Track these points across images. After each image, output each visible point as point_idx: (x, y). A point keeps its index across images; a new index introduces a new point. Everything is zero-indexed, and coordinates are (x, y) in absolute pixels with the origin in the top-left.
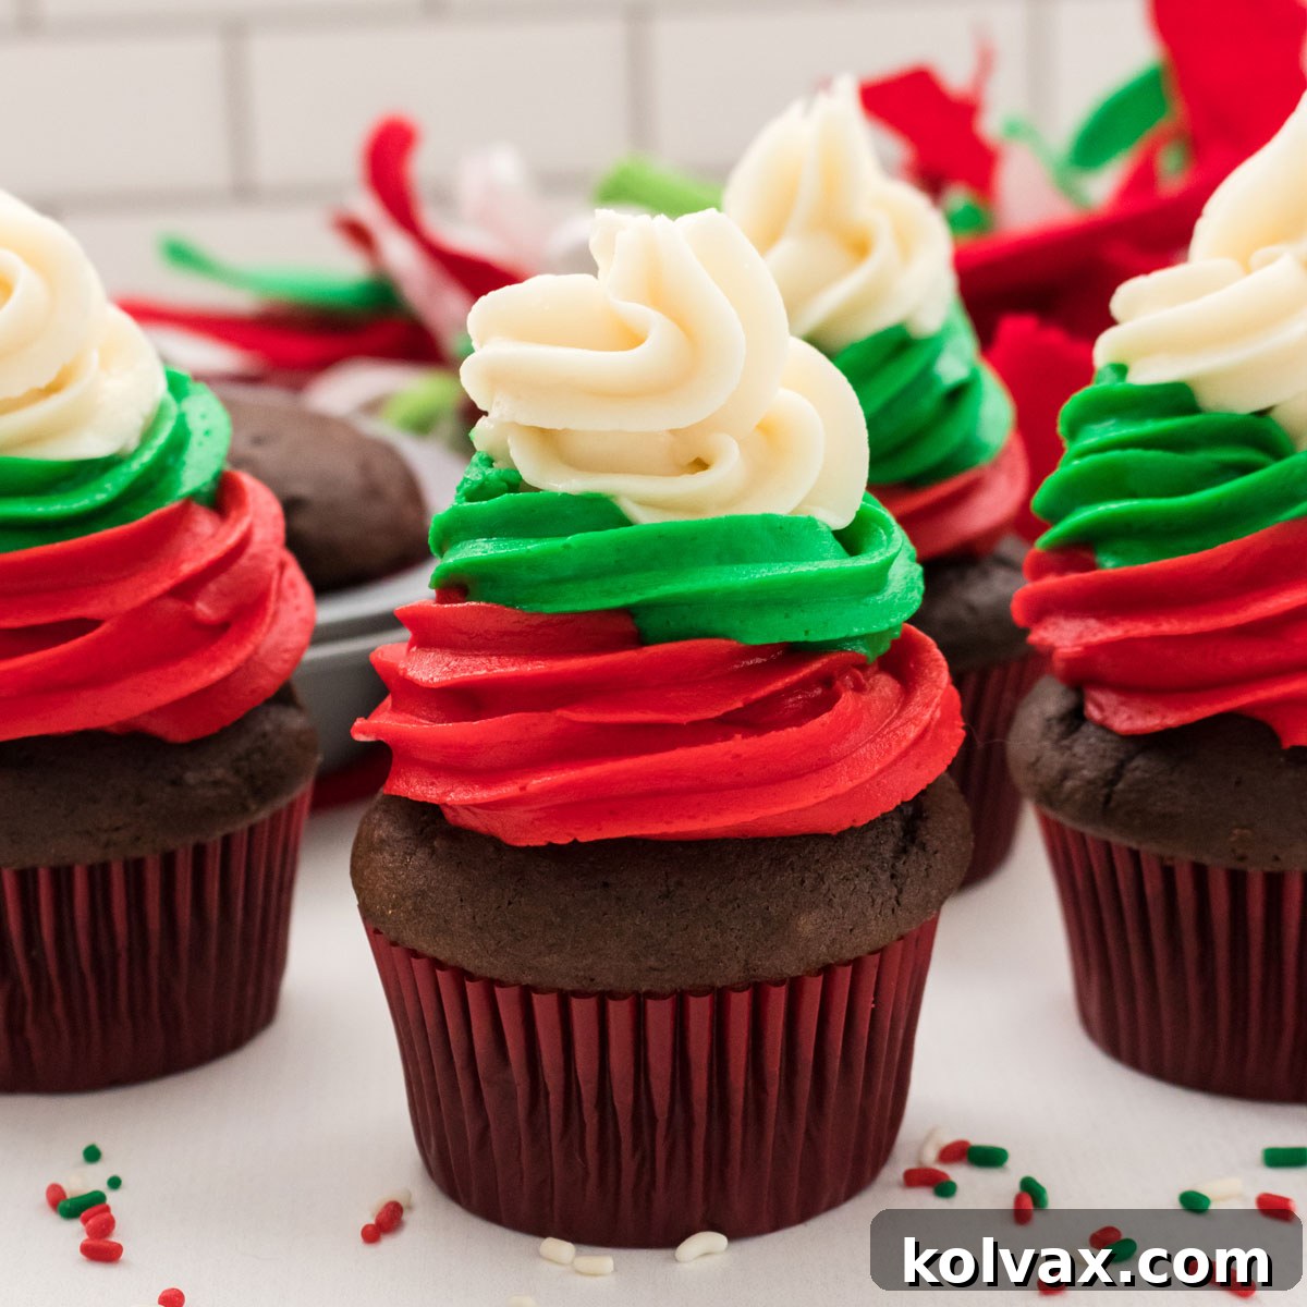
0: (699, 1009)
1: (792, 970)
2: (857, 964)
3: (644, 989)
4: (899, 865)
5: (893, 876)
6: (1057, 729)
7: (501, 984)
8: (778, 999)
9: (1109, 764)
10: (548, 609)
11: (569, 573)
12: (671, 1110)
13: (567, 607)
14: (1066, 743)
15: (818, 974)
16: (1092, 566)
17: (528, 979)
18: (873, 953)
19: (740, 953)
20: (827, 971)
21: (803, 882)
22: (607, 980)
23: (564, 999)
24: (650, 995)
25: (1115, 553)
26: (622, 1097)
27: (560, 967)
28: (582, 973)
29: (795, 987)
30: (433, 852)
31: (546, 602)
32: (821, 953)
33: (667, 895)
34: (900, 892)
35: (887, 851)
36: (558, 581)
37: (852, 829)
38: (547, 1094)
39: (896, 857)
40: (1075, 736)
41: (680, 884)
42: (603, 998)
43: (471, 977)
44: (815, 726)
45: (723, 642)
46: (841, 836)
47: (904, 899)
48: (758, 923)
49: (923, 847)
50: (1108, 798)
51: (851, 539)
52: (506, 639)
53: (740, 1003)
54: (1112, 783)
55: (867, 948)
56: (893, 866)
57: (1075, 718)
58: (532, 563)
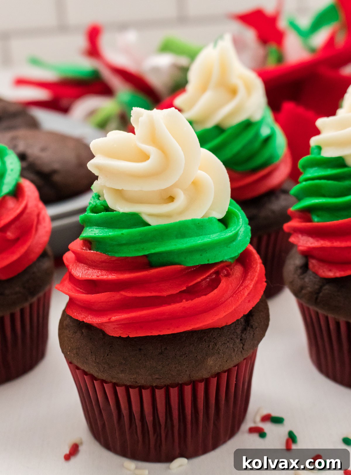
0: (174, 392)
1: (206, 375)
2: (229, 371)
3: (154, 385)
4: (243, 335)
5: (241, 340)
6: (299, 271)
7: (106, 382)
8: (201, 386)
9: (317, 287)
10: (117, 255)
11: (124, 242)
12: (166, 422)
13: (124, 255)
14: (302, 277)
15: (215, 377)
16: (310, 220)
17: (114, 381)
18: (235, 366)
19: (188, 373)
20: (218, 375)
21: (209, 346)
22: (142, 381)
23: (127, 388)
24: (157, 387)
25: (318, 216)
26: (149, 419)
27: (126, 378)
28: (133, 380)
29: (207, 382)
30: (82, 333)
31: (116, 253)
32: (216, 369)
33: (161, 353)
34: (244, 345)
35: (239, 331)
36: (121, 245)
37: (226, 326)
38: (124, 416)
39: (242, 332)
40: (305, 274)
41: (166, 349)
42: (141, 388)
43: (96, 379)
44: (212, 295)
45: (179, 266)
46: (222, 328)
47: (245, 347)
48: (194, 361)
49: (252, 327)
50: (317, 298)
51: (225, 222)
52: (104, 264)
53: (188, 390)
54: (318, 293)
55: (232, 365)
56: (241, 336)
57: (305, 268)
58: (112, 239)
